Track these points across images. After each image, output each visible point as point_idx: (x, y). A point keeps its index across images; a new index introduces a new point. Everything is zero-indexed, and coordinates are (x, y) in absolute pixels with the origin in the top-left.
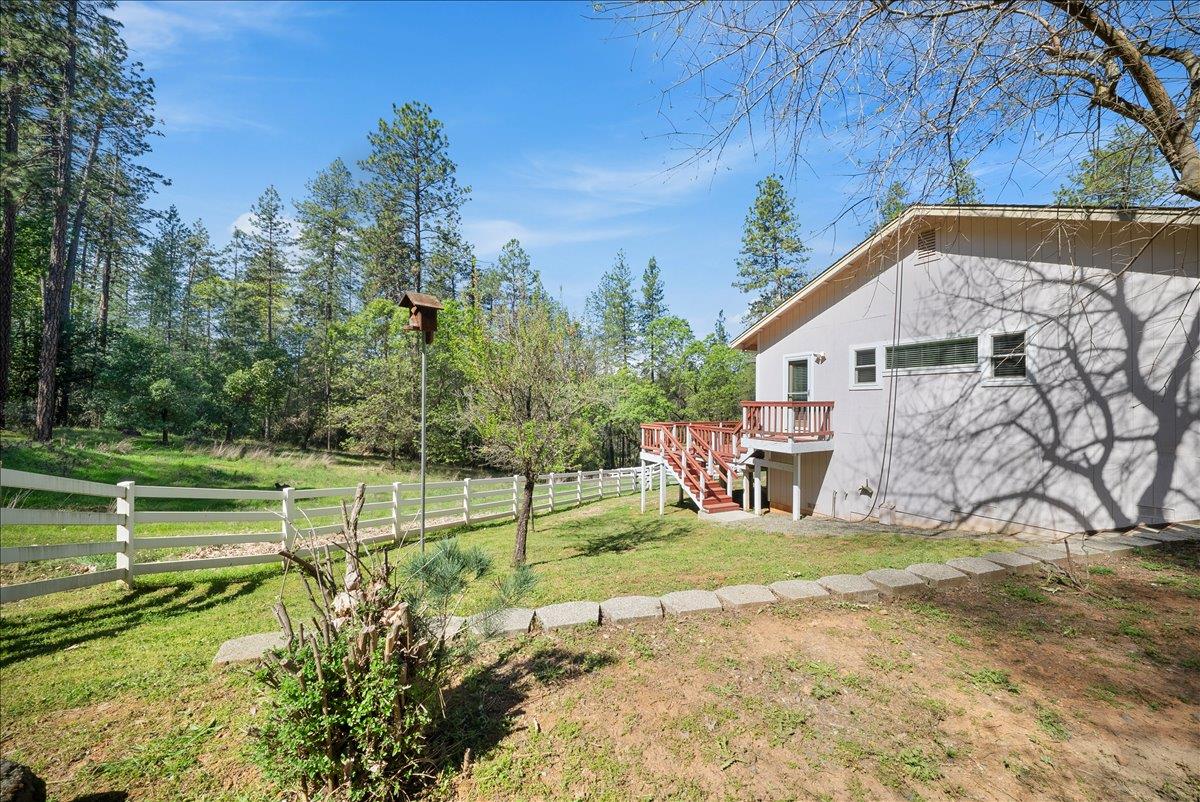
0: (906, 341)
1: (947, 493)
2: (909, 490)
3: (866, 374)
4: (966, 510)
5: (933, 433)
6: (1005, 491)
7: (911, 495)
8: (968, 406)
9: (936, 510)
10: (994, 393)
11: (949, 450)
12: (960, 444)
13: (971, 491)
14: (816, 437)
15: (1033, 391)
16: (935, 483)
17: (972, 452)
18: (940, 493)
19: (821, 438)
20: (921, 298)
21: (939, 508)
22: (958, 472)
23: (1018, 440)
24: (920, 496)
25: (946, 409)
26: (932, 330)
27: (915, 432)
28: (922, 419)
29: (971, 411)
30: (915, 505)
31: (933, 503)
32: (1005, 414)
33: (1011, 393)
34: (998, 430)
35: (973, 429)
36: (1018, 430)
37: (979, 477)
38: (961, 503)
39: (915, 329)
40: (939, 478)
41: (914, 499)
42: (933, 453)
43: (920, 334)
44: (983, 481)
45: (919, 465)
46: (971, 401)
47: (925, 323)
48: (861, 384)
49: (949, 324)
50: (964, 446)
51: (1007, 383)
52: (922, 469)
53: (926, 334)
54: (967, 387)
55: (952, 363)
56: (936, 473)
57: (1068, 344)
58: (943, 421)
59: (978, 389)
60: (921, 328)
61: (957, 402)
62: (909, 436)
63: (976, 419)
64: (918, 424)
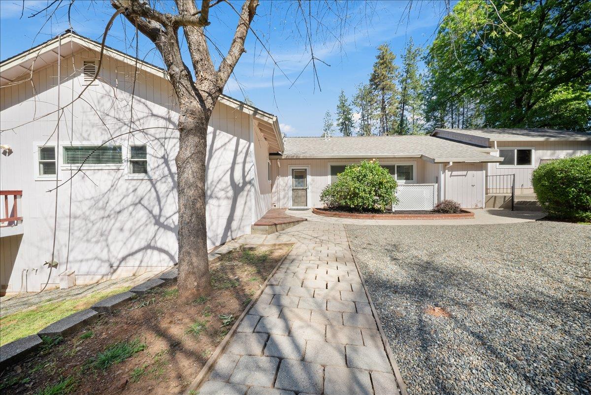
0: (76, 143)
1: (104, 255)
2: (80, 257)
3: (49, 168)
4: (115, 265)
5: (94, 213)
6: (136, 248)
7: (81, 261)
8: (115, 193)
9: (98, 268)
10: (129, 184)
11: (105, 225)
12: (111, 220)
13: (119, 251)
14: (6, 223)
15: (149, 182)
16: (97, 249)
17: (118, 225)
18: (100, 256)
19: (11, 224)
20: (84, 112)
21: (100, 266)
22: (110, 239)
23: (142, 213)
24: (87, 260)
25: (104, 195)
26: (92, 137)
27: (84, 213)
28: (88, 204)
29: (117, 196)
30: (84, 267)
31: (96, 263)
32: (135, 198)
33: (138, 184)
34: (131, 208)
35: (118, 209)
36: (142, 207)
37: (122, 241)
38: (113, 260)
39: (81, 135)
40: (99, 244)
41: (84, 263)
42: (95, 228)
43: (84, 139)
44: (125, 243)
45: (85, 238)
46: (117, 190)
47: (87, 131)
48: (46, 176)
49: (102, 134)
50: (113, 221)
51: (135, 178)
52: (88, 241)
53: (88, 140)
54: (115, 180)
55: (106, 162)
56: (97, 242)
57: (164, 155)
58: (100, 204)
59: (121, 182)
60: (85, 135)
61: (109, 190)
62: (79, 216)
63: (120, 202)
64: (85, 208)
